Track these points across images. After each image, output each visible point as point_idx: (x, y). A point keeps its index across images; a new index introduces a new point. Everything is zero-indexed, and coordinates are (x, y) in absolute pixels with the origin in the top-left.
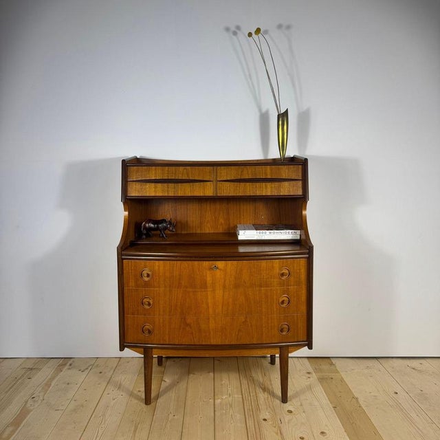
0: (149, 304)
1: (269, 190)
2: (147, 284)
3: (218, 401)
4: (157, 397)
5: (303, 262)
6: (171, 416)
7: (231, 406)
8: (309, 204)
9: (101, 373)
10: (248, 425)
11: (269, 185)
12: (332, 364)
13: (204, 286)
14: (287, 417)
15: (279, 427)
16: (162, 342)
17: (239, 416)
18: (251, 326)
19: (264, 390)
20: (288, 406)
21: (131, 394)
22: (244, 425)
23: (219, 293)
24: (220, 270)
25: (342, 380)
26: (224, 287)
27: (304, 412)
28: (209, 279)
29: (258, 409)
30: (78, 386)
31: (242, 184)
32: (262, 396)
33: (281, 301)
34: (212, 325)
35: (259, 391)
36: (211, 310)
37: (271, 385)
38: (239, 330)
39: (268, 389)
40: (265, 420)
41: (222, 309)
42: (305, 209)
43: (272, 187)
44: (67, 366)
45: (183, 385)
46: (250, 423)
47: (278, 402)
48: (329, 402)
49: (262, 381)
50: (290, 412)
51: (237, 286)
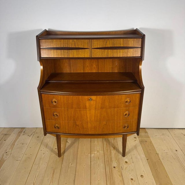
0: (57, 115)
1: (122, 54)
2: (55, 107)
3: (93, 155)
4: (64, 152)
5: (138, 96)
6: (70, 164)
7: (98, 158)
8: (143, 62)
9: (38, 137)
10: (106, 171)
11: (121, 50)
12: (146, 132)
13: (85, 108)
14: (125, 166)
15: (121, 172)
16: (64, 133)
17: (102, 165)
18: (109, 126)
19: (114, 148)
20: (125, 159)
21: (52, 150)
22: (104, 171)
23: (93, 111)
24: (94, 100)
25: (151, 142)
26: (96, 109)
27: (133, 162)
28: (87, 105)
29: (111, 160)
30: (28, 145)
31: (106, 50)
32: (113, 152)
33: (125, 114)
34: (89, 125)
35: (112, 148)
36: (89, 119)
37: (117, 144)
38: (103, 128)
39: (116, 148)
40: (114, 167)
41: (94, 118)
42: (141, 64)
43: (123, 52)
44: (23, 133)
45: (76, 144)
46: (108, 170)
47: (121, 156)
48: (145, 157)
49: (113, 143)
50: (126, 162)
51: (102, 108)
